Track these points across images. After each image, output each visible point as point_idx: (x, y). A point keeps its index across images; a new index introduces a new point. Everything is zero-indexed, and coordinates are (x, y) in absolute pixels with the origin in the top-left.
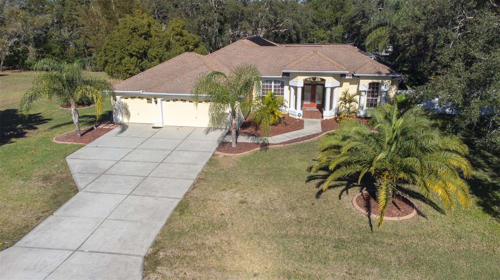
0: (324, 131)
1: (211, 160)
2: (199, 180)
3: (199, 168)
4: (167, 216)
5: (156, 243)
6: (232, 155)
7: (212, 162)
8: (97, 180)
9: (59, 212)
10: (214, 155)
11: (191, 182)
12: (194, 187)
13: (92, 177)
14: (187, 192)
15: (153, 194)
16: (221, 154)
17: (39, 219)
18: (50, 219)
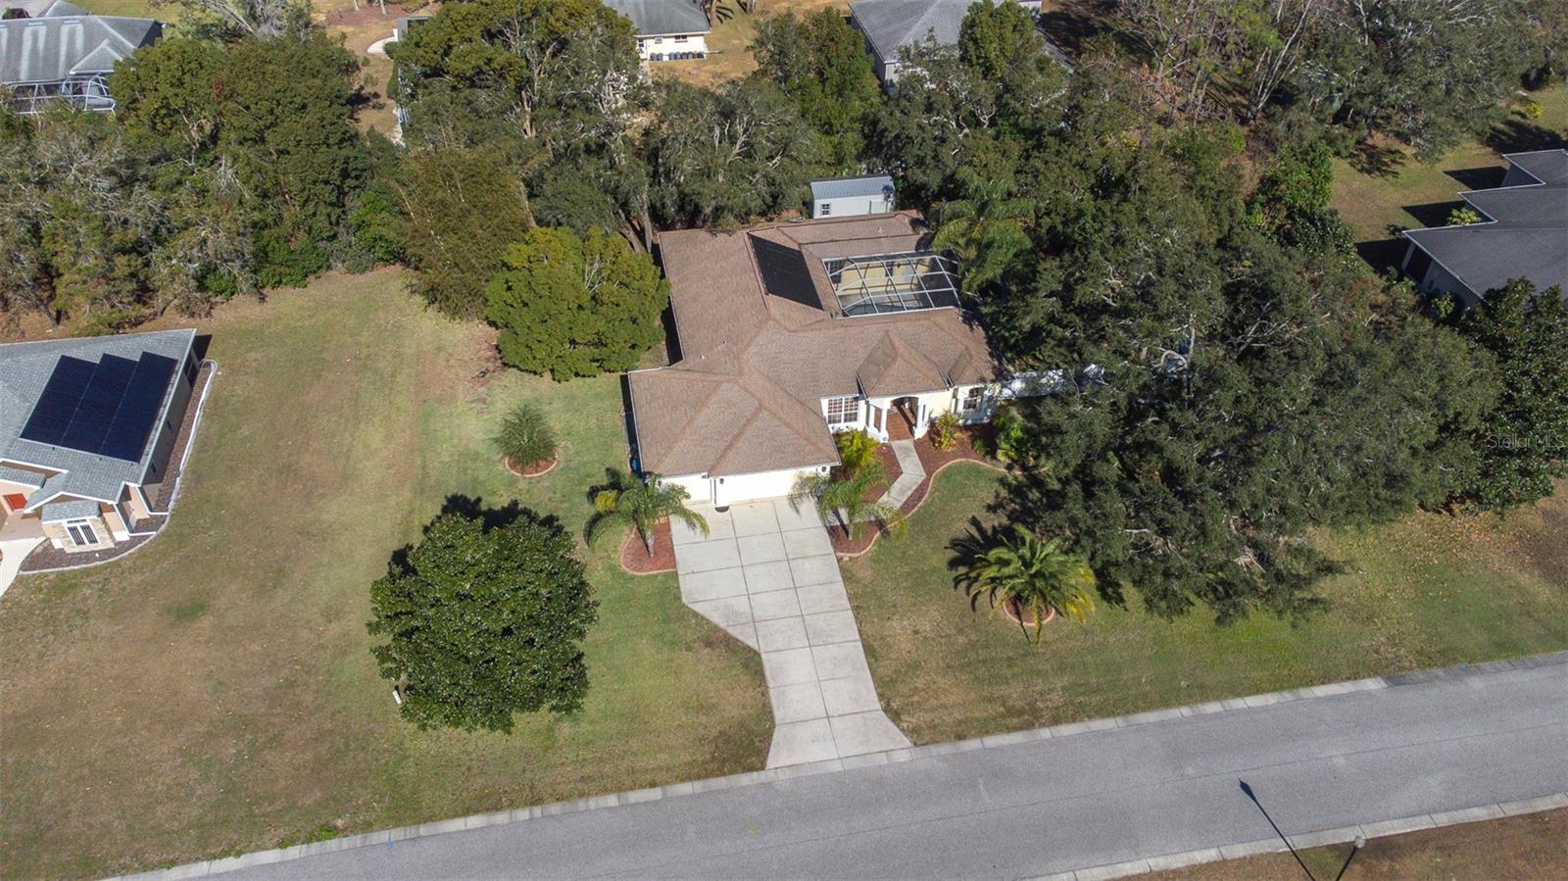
0: (929, 474)
1: (843, 570)
2: (856, 609)
3: (839, 587)
4: (866, 665)
5: (881, 696)
6: (857, 555)
7: (847, 575)
8: (759, 633)
9: (771, 684)
10: (840, 560)
11: (850, 613)
12: (859, 621)
13: (749, 630)
14: (859, 631)
15: (830, 640)
16: (846, 557)
17: (765, 694)
18: (772, 692)
